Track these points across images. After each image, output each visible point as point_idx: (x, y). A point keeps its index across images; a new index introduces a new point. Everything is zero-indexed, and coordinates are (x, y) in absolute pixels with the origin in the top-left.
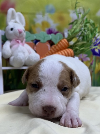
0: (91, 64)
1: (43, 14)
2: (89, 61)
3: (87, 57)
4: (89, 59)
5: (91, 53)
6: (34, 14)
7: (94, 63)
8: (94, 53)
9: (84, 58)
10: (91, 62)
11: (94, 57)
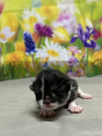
0: (84, 57)
1: (30, 10)
2: (81, 54)
3: (78, 49)
4: (80, 51)
5: (83, 45)
6: (21, 11)
7: (86, 55)
8: (86, 45)
9: (75, 51)
10: (83, 55)
11: (86, 49)
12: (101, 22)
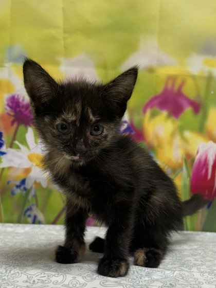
12: (145, 111)
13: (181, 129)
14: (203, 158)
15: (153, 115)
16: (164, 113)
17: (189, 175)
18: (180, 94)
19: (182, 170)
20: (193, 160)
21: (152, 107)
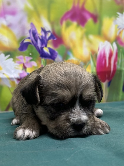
4: (35, 64)
8: (43, 55)
9: (27, 63)
11: (43, 60)
12: (61, 23)
13: (87, 34)
14: (102, 53)
15: (68, 25)
16: (75, 23)
17: (95, 66)
18: (83, 9)
19: (90, 62)
20: (96, 55)
21: (66, 19)
